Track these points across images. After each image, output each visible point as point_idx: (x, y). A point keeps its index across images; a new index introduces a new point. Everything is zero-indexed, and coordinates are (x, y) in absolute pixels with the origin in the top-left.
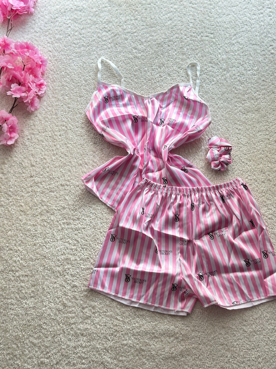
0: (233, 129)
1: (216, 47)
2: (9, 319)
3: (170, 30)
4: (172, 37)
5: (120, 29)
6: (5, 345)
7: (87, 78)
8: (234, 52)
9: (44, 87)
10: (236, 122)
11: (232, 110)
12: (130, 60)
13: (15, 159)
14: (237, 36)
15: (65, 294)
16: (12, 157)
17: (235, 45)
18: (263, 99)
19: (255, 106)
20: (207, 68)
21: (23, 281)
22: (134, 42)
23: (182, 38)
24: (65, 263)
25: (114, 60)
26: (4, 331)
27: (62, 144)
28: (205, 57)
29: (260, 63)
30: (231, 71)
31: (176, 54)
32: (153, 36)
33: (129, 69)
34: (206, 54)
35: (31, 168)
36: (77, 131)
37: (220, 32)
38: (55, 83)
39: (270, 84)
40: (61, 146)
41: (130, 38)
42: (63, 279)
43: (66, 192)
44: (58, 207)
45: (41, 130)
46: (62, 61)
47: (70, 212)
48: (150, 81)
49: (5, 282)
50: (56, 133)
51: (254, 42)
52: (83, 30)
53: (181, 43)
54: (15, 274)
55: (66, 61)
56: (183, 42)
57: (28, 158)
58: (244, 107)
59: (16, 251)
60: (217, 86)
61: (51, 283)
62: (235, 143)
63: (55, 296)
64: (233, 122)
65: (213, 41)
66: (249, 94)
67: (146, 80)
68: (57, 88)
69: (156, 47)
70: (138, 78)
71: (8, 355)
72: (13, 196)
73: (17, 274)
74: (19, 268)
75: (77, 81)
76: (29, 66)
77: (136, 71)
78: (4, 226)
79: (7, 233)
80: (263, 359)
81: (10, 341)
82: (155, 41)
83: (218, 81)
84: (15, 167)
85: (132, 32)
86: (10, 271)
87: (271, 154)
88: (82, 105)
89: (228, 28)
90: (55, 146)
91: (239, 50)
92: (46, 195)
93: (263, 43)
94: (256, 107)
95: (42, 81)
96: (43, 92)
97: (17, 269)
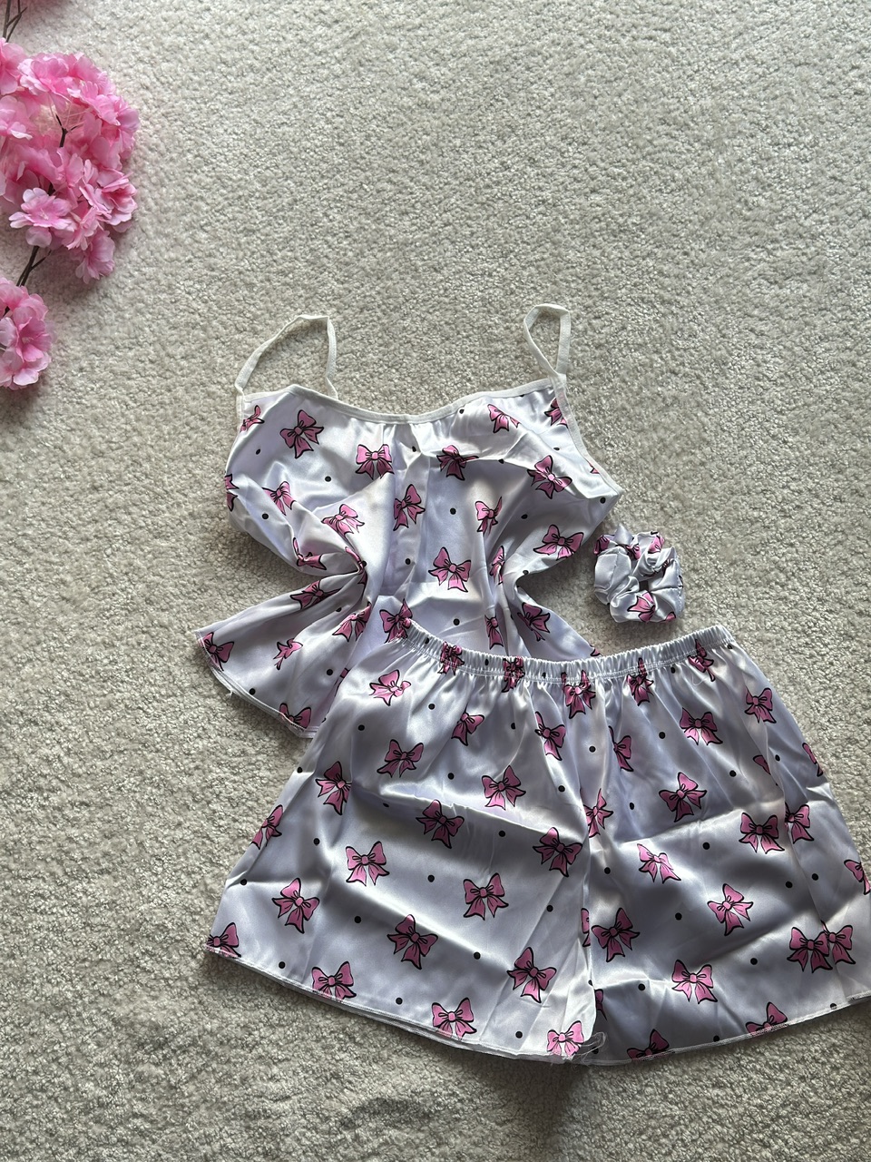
0: (740, 332)
1: (681, 71)
2: (32, 943)
3: (533, 18)
4: (538, 39)
5: (371, 15)
6: (18, 1026)
7: (268, 173)
8: (739, 88)
9: (130, 202)
10: (750, 309)
11: (734, 270)
12: (405, 115)
13: (40, 433)
14: (746, 36)
15: (211, 862)
16: (28, 428)
17: (742, 65)
18: (832, 235)
19: (810, 259)
20: (653, 139)
21: (73, 822)
22: (416, 56)
23: (570, 44)
24: (208, 762)
25: (353, 116)
26: (15, 981)
27: (193, 385)
28: (645, 105)
29: (823, 123)
30: (730, 149)
31: (552, 95)
32: (476, 37)
33: (401, 144)
34: (648, 94)
35: (93, 463)
36: (239, 342)
37: (691, 24)
38: (164, 190)
39: (854, 188)
40: (190, 390)
41: (404, 44)
42: (203, 813)
43: (208, 539)
44: (184, 586)
45: (122, 339)
46: (183, 119)
47: (224, 599)
48: (471, 182)
49: (17, 826)
50: (170, 350)
51: (800, 57)
52: (249, 21)
53: (568, 58)
54: (46, 799)
55: (197, 119)
56: (575, 56)
57: (81, 430)
58: (774, 262)
59: (48, 726)
60: (686, 196)
61: (166, 825)
62: (748, 378)
63: (179, 867)
64: (738, 310)
65: (669, 54)
66: (789, 221)
67: (456, 178)
68: (170, 204)
69: (487, 72)
70: (433, 172)
71: (31, 1058)
72: (37, 552)
73: (54, 799)
74: (62, 781)
75: (234, 181)
76: (81, 133)
77: (425, 149)
78: (10, 649)
79: (19, 669)
80: (846, 1058)
81: (37, 1013)
82: (484, 53)
83: (688, 181)
84: (42, 458)
85: (410, 27)
86: (30, 791)
87: (862, 411)
88: (252, 260)
89: (718, 12)
90: (170, 391)
91: (755, 82)
92: (142, 550)
93: (828, 60)
94: (812, 263)
95: (123, 181)
96: (126, 218)
97: (55, 783)
